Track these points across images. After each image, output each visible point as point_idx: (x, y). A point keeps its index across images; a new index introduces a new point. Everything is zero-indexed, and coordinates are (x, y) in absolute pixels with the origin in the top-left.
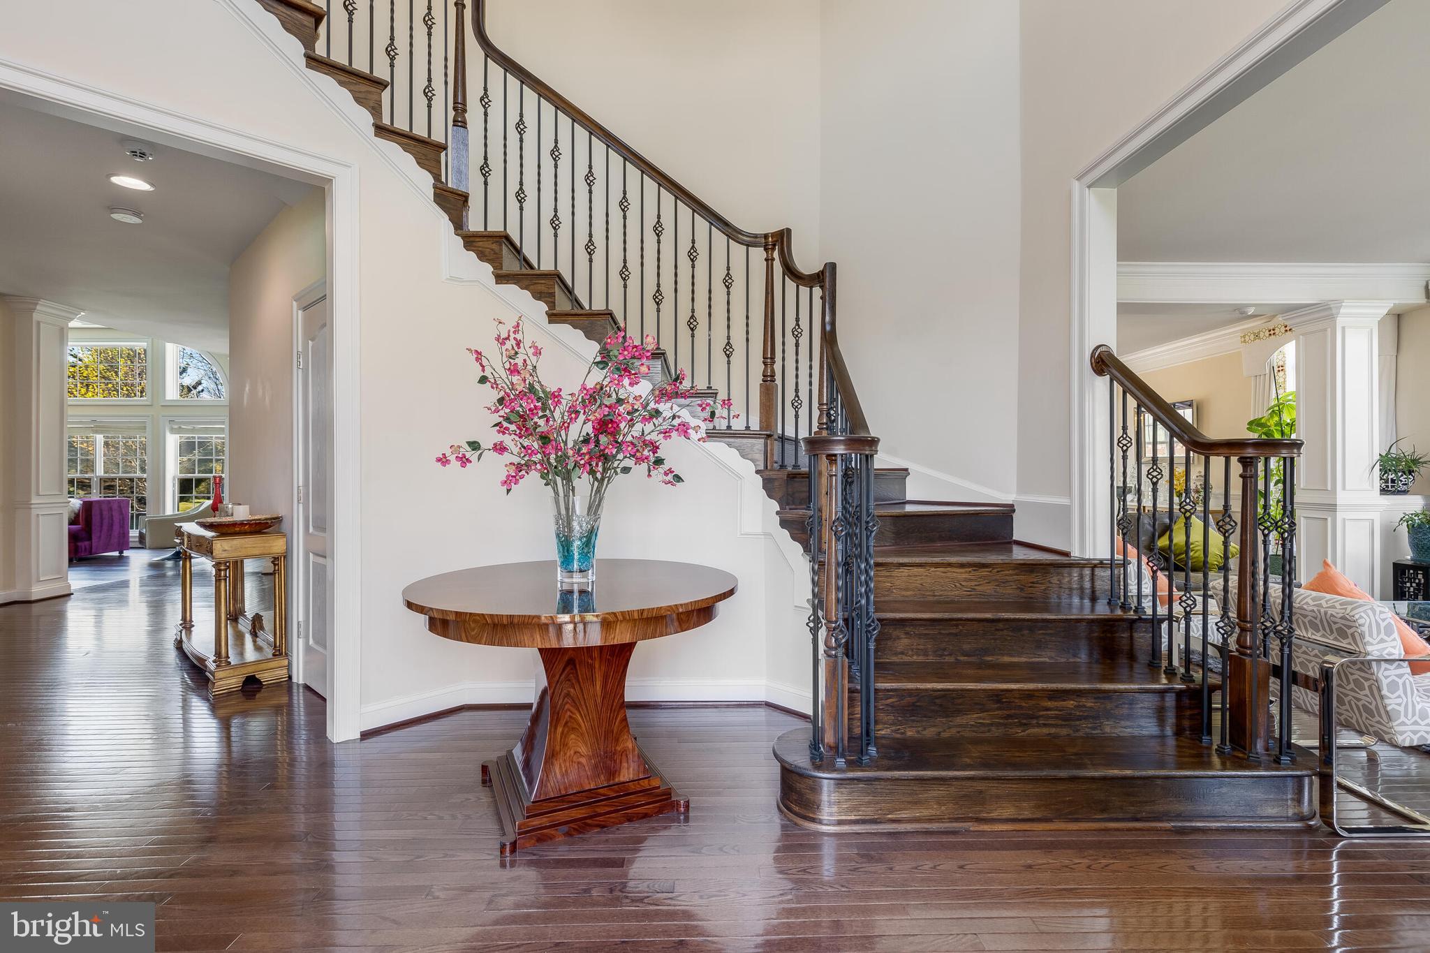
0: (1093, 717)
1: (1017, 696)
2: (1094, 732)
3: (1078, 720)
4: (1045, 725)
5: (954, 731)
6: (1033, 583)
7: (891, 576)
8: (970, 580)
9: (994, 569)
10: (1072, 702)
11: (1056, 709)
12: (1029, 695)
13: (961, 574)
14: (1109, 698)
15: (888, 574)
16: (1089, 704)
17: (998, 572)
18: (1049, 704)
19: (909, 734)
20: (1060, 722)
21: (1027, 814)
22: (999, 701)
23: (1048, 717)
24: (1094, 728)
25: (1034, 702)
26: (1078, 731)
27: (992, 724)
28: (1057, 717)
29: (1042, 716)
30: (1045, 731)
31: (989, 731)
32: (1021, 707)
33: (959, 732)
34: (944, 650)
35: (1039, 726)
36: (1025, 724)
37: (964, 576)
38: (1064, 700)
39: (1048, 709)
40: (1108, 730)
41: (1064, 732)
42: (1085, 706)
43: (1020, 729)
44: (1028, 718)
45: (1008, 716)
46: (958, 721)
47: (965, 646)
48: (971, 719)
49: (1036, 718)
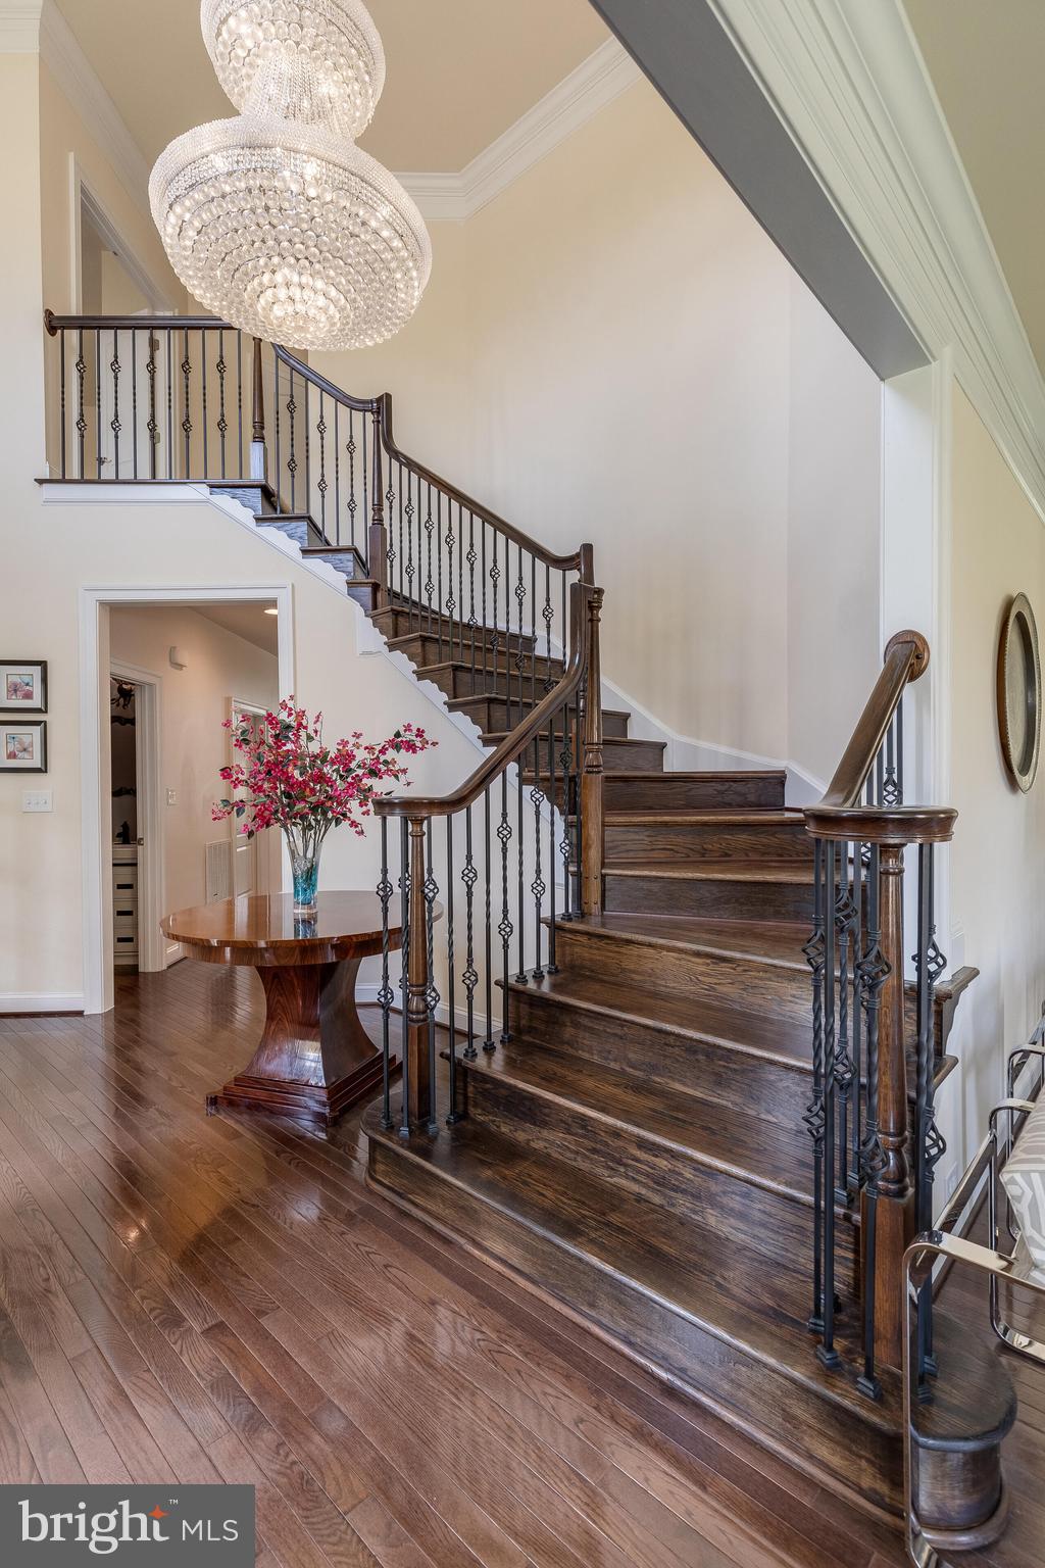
0: (693, 1196)
2: (693, 1216)
3: (674, 1191)
4: (634, 1180)
6: (794, 996)
7: (619, 953)
8: (709, 975)
9: (739, 965)
10: (666, 1163)
11: (647, 1164)
12: (616, 1133)
13: (699, 966)
15: (617, 949)
16: (686, 1176)
17: (745, 971)
18: (639, 1155)
19: (503, 1129)
20: (651, 1184)
22: (584, 1127)
23: (639, 1172)
24: (695, 1212)
25: (620, 1145)
26: (673, 1205)
28: (648, 1175)
29: (631, 1167)
30: (635, 1188)
31: (575, 1160)
32: (607, 1144)
33: (546, 1148)
35: (627, 1177)
36: (612, 1169)
37: (703, 969)
38: (657, 1156)
40: (712, 1221)
41: (657, 1199)
42: (682, 1176)
43: (606, 1173)
44: (617, 1161)
45: (594, 1151)
46: (545, 1133)
47: (631, 1055)
48: (557, 1136)
49: (626, 1165)
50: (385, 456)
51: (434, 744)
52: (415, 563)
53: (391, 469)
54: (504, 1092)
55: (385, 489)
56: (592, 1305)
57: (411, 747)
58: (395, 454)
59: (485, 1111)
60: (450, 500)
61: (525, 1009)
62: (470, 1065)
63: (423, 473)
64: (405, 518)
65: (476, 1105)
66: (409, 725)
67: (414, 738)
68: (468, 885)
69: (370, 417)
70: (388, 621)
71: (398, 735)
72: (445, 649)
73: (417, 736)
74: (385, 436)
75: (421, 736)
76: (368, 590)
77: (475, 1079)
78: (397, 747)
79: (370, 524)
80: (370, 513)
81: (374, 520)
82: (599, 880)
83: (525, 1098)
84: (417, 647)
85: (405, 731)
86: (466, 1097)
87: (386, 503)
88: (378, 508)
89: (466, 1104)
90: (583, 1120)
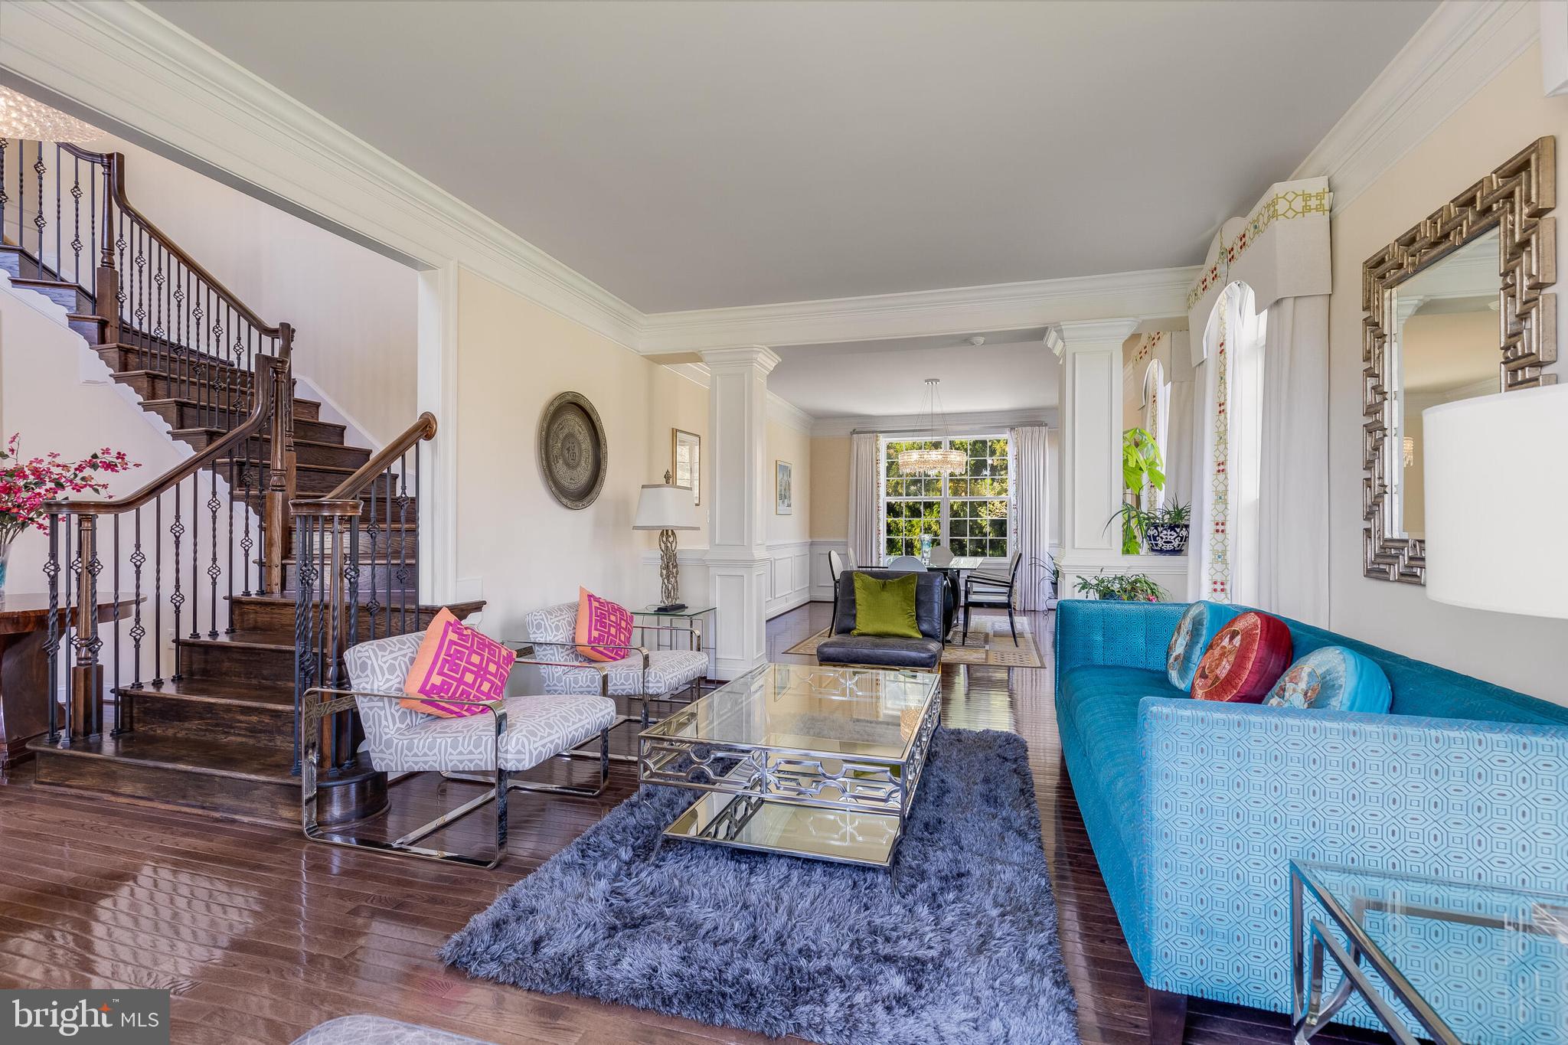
0: (269, 732)
1: (221, 709)
2: (270, 744)
3: (260, 733)
4: (239, 735)
5: (184, 732)
10: (256, 718)
11: (246, 722)
12: (228, 708)
14: (279, 716)
16: (266, 721)
18: (242, 718)
19: (158, 731)
20: (248, 734)
21: (140, 793)
22: (210, 712)
23: (240, 728)
24: (270, 741)
25: (232, 715)
26: (260, 742)
27: (206, 730)
28: (246, 729)
29: (237, 727)
30: (239, 739)
31: (205, 735)
32: (223, 718)
33: (187, 734)
34: (251, 673)
35: (235, 735)
36: (226, 732)
38: (251, 716)
39: (241, 722)
40: (278, 743)
41: (251, 741)
42: (263, 722)
43: (223, 736)
44: (228, 727)
45: (217, 725)
46: (186, 725)
47: (265, 672)
48: (194, 724)
49: (233, 728)
50: (116, 210)
51: (138, 465)
52: (145, 308)
53: (123, 225)
54: (159, 705)
55: (116, 237)
56: (184, 797)
57: (109, 466)
58: (126, 209)
59: (145, 723)
60: (179, 263)
61: (196, 657)
62: (140, 692)
63: (154, 233)
64: (136, 267)
65: (139, 721)
66: (108, 449)
67: (115, 460)
68: (136, 565)
69: (99, 168)
70: (114, 355)
71: (95, 456)
72: (174, 386)
73: (117, 458)
74: (116, 191)
75: (123, 459)
76: (94, 326)
77: (138, 703)
78: (94, 466)
79: (98, 264)
80: (99, 256)
81: (103, 262)
82: (279, 567)
83: (175, 705)
84: (145, 383)
85: (103, 453)
86: (131, 717)
87: (117, 251)
88: (109, 251)
89: (131, 723)
90: (210, 707)
